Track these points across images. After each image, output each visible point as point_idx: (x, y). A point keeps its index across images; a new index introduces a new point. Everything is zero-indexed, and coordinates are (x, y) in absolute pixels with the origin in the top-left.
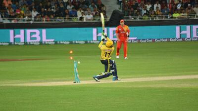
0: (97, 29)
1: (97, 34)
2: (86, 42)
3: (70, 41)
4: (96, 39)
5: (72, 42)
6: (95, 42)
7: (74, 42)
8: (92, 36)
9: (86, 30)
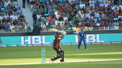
0: (24, 37)
1: (24, 40)
2: (18, 46)
3: (7, 45)
4: (23, 44)
5: (8, 45)
6: (23, 45)
7: (9, 45)
8: (21, 41)
9: (17, 38)
